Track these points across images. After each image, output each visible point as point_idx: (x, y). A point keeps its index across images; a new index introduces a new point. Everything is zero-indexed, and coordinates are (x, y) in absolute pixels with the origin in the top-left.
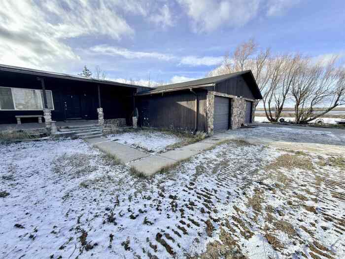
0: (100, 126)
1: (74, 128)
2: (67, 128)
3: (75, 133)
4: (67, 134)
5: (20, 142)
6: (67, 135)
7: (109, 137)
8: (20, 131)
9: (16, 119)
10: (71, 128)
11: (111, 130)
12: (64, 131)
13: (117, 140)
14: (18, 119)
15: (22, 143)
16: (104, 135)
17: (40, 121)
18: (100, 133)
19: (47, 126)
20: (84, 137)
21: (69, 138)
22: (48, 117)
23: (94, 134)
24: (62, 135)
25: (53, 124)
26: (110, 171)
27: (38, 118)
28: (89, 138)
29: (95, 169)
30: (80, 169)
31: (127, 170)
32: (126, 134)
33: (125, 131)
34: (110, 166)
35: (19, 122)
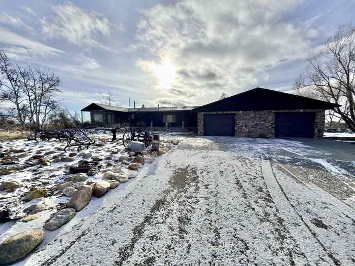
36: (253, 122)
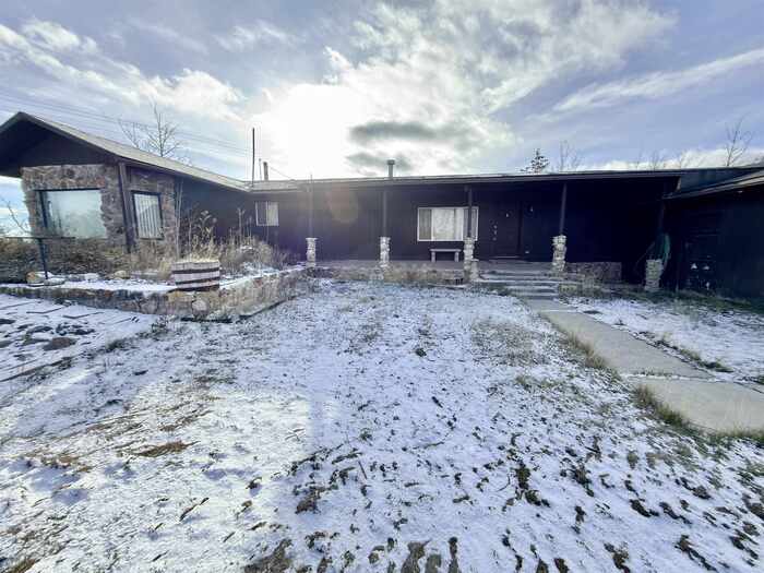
0: (554, 275)
1: (504, 274)
2: (493, 273)
3: (505, 284)
4: (492, 284)
5: (433, 287)
6: (492, 287)
7: (575, 302)
8: (435, 272)
10: (500, 274)
11: (581, 286)
12: (489, 279)
13: (595, 312)
14: (433, 254)
15: (435, 289)
16: (561, 297)
17: (457, 259)
18: (552, 291)
19: (466, 268)
20: (521, 294)
21: (494, 292)
22: (469, 252)
23: (540, 291)
24: (484, 285)
25: (475, 264)
26: (578, 376)
27: (454, 253)
28: (531, 298)
29: (543, 361)
30: (515, 351)
31: (625, 390)
32: (622, 302)
33: (618, 295)
34: (576, 365)
35: (433, 258)
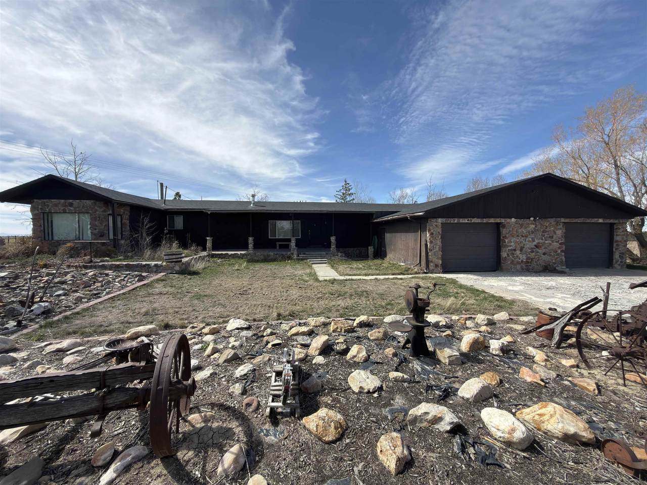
9: (276, 245)
14: (278, 245)
16: (329, 263)
19: (292, 252)
20: (313, 262)
22: (293, 244)
25: (295, 250)
27: (289, 245)
35: (278, 247)
36: (534, 241)
